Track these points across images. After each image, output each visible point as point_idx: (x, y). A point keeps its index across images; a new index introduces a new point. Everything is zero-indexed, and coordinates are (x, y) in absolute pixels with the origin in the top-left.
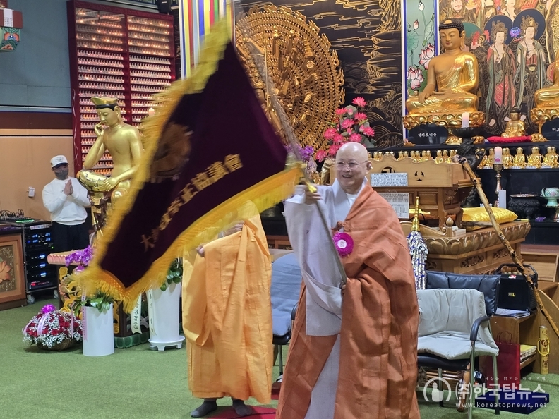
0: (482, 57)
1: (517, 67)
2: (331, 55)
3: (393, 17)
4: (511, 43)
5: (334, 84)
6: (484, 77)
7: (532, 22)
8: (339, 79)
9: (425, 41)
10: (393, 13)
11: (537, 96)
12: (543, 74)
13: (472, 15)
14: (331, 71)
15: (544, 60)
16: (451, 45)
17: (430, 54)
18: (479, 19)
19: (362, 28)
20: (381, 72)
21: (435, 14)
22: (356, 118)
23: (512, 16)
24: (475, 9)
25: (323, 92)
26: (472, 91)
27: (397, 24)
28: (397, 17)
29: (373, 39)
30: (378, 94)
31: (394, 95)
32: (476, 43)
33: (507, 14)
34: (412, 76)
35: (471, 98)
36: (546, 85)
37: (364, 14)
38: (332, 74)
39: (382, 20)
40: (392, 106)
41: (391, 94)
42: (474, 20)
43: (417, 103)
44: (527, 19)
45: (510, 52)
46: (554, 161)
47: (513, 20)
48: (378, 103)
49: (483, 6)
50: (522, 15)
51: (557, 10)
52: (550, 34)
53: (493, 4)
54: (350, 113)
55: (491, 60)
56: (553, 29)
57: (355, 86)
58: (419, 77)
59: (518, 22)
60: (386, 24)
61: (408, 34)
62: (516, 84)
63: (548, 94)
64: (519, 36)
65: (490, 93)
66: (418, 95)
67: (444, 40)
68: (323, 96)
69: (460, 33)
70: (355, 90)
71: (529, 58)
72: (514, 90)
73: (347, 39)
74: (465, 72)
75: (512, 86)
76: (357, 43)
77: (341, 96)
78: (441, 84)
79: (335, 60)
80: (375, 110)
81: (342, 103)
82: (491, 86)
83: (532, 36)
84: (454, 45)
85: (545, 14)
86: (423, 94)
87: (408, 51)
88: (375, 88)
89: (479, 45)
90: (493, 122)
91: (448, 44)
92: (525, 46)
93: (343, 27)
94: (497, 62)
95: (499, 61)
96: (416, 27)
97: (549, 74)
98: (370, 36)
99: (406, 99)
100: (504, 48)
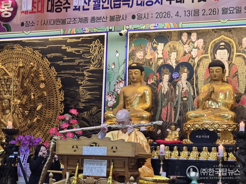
0: (155, 89)
1: (176, 97)
2: (57, 81)
3: (98, 60)
4: (173, 82)
5: (57, 100)
6: (155, 102)
7: (186, 70)
8: (61, 97)
9: (119, 77)
10: (99, 57)
11: (187, 115)
12: (192, 103)
13: (149, 62)
14: (56, 91)
15: (192, 94)
17: (122, 85)
18: (153, 65)
19: (78, 65)
20: (89, 94)
21: (126, 60)
22: (71, 123)
23: (174, 65)
24: (151, 59)
25: (50, 105)
26: (147, 110)
27: (101, 64)
28: (101, 60)
29: (85, 73)
30: (86, 109)
31: (97, 110)
32: (151, 80)
33: (171, 64)
34: (109, 98)
35: (146, 114)
36: (193, 109)
37: (80, 56)
38: (56, 93)
39: (91, 61)
40: (94, 117)
41: (94, 109)
42: (151, 66)
43: (112, 115)
44: (183, 68)
45: (172, 87)
46: (197, 156)
47: (174, 67)
48: (85, 115)
49: (156, 57)
51: (201, 64)
52: (197, 78)
53: (162, 57)
54: (67, 119)
55: (160, 92)
56: (199, 75)
57: (71, 102)
58: (114, 100)
59: (178, 69)
60: (94, 63)
61: (108, 71)
62: (175, 108)
63: (194, 114)
64: (178, 78)
65: (158, 113)
66: (112, 110)
67: (131, 76)
68: (50, 107)
69: (141, 73)
70: (70, 105)
71: (183, 92)
72: (173, 112)
73: (68, 72)
74: (144, 97)
75: (172, 109)
76: (74, 74)
77: (62, 108)
78: (128, 105)
79: (59, 84)
80: (84, 119)
81: (61, 113)
82: (159, 108)
83: (186, 79)
84: (137, 80)
85: (194, 65)
86: (115, 110)
87: (107, 82)
88: (84, 105)
89: (153, 81)
90: (159, 132)
91: (134, 79)
92: (181, 85)
93: (65, 64)
94: (164, 93)
95: (165, 93)
96: (113, 67)
97: (195, 103)
98: (83, 71)
99: (104, 112)
100: (168, 85)
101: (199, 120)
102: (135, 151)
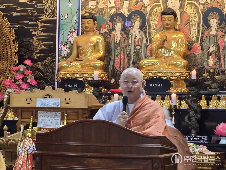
0: (108, 38)
1: (129, 46)
2: (10, 32)
3: (51, 10)
4: (125, 30)
5: (11, 51)
6: (108, 51)
7: (138, 19)
8: (15, 47)
9: (72, 26)
10: (52, 7)
11: (141, 64)
12: (145, 51)
13: (102, 12)
14: (9, 42)
15: (145, 42)
16: (88, 29)
17: (75, 35)
18: (106, 14)
19: (31, 16)
20: (43, 45)
21: (79, 10)
22: (25, 73)
23: (127, 14)
24: (103, 8)
25: (4, 56)
26: (101, 59)
27: (54, 14)
28: (54, 10)
29: (38, 23)
30: (40, 59)
31: (51, 60)
32: (104, 29)
33: (123, 13)
34: (62, 48)
35: (100, 63)
36: (146, 58)
37: (33, 7)
38: (10, 44)
39: (44, 11)
40: (49, 67)
41: (49, 59)
42: (103, 15)
43: (65, 65)
44: (136, 17)
45: (125, 36)
47: (127, 16)
48: (40, 65)
49: (109, 7)
50: (133, 14)
51: (153, 12)
52: (149, 26)
53: (115, 6)
54: (22, 70)
55: (113, 41)
56: (151, 23)
57: (25, 53)
58: (67, 49)
59: (130, 18)
60: (47, 14)
61: (61, 21)
62: (128, 56)
63: (147, 63)
64: (130, 27)
65: (112, 62)
66: (66, 60)
67: (84, 26)
68: (4, 58)
69: (94, 22)
70: (25, 56)
71: (136, 40)
72: (126, 60)
73: (21, 22)
74: (97, 47)
75: (126, 57)
76: (27, 25)
77: (16, 59)
78: (81, 54)
79: (12, 35)
80: (38, 69)
81: (16, 64)
82: (113, 57)
83: (138, 27)
84: (90, 29)
85: (147, 14)
86: (69, 60)
87: (60, 32)
88: (38, 55)
89: (106, 30)
91: (86, 28)
92: (134, 33)
93: (18, 14)
94: (116, 42)
95: (118, 41)
96: (66, 17)
97: (148, 51)
98: (36, 21)
100: (121, 33)
101: (152, 68)
102: (88, 102)
